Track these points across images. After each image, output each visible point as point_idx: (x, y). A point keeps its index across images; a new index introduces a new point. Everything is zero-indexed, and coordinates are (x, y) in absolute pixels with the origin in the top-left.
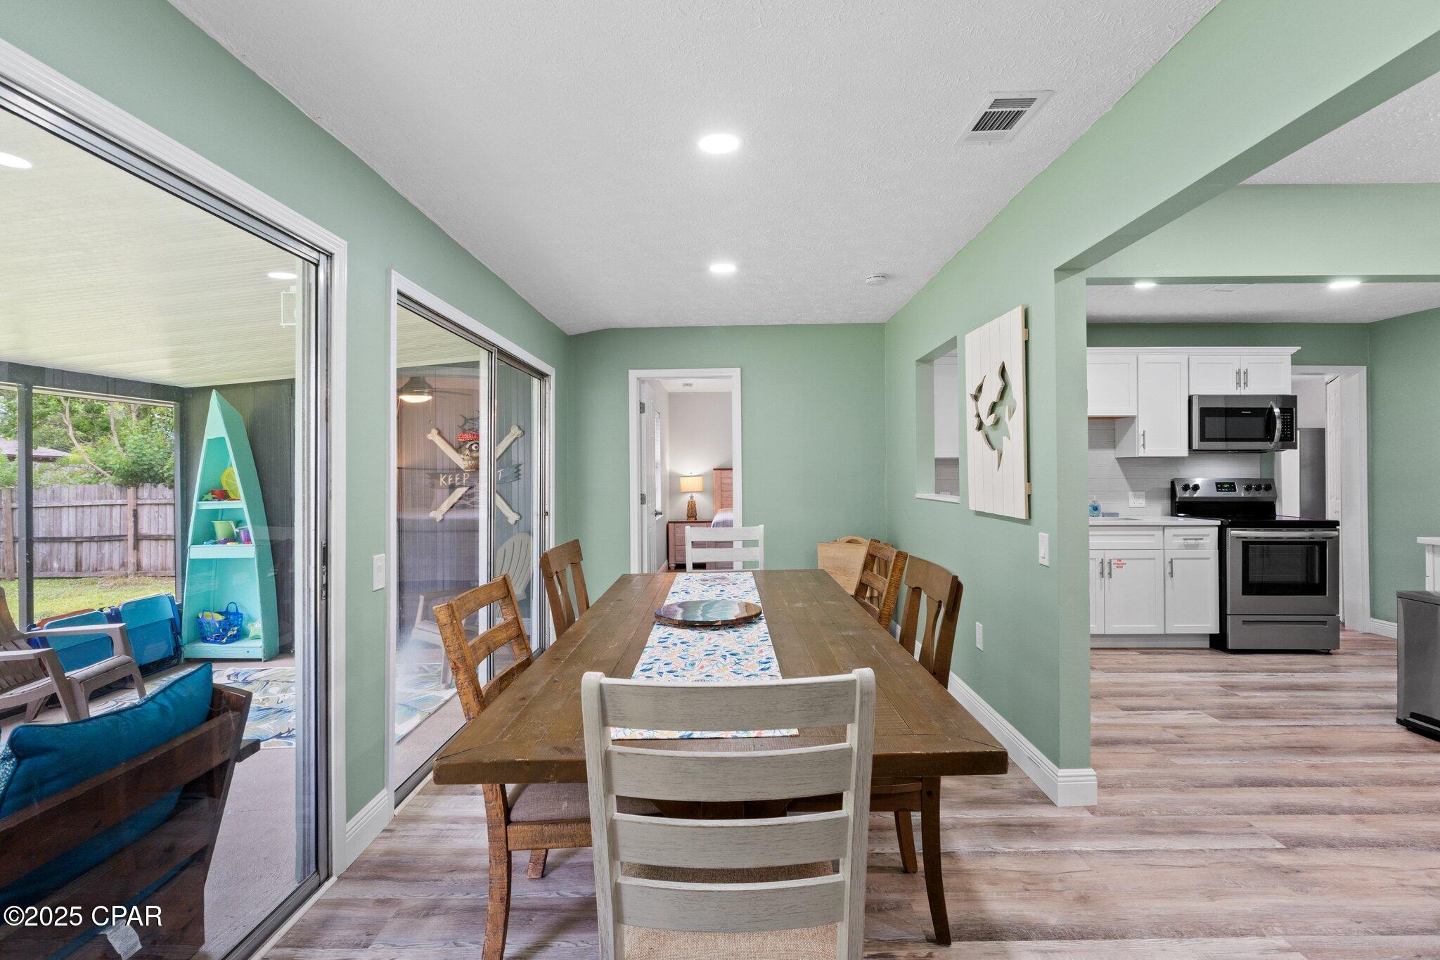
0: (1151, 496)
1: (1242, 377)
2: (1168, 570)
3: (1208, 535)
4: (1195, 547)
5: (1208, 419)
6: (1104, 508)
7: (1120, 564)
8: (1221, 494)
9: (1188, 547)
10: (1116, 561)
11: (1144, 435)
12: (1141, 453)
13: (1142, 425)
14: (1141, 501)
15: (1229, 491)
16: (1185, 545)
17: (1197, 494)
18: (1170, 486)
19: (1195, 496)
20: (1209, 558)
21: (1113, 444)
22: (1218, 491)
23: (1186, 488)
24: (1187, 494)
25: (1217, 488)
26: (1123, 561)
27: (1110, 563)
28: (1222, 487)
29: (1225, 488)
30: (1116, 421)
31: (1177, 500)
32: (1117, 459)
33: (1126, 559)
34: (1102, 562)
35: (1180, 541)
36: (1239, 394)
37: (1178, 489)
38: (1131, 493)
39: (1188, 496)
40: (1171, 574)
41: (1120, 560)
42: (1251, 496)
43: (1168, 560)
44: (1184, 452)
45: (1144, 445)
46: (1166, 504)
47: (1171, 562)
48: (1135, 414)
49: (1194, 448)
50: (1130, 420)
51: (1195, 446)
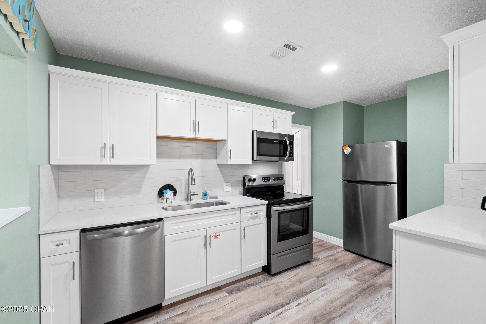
0: (233, 186)
1: (274, 123)
2: (243, 234)
3: (262, 210)
4: (256, 218)
5: (260, 144)
6: (210, 194)
7: (216, 236)
8: (264, 183)
9: (253, 218)
10: (214, 235)
11: (230, 151)
12: (229, 162)
13: (230, 145)
14: (229, 188)
15: (267, 181)
16: (251, 217)
17: (255, 183)
18: (242, 179)
19: (254, 184)
20: (262, 223)
21: (216, 157)
22: (263, 181)
23: (250, 180)
24: (251, 184)
25: (263, 180)
26: (218, 234)
27: (210, 237)
28: (265, 179)
29: (266, 180)
30: (218, 143)
31: (246, 187)
32: (217, 164)
33: (219, 232)
34: (205, 237)
35: (249, 215)
36: (273, 132)
37: (247, 181)
38: (224, 184)
39: (251, 185)
40: (245, 236)
41: (216, 233)
42: (275, 183)
43: (243, 228)
44: (250, 162)
45: (230, 157)
46: (240, 189)
47: (244, 229)
48: (227, 139)
49: (254, 160)
50: (224, 142)
51: (255, 159)
